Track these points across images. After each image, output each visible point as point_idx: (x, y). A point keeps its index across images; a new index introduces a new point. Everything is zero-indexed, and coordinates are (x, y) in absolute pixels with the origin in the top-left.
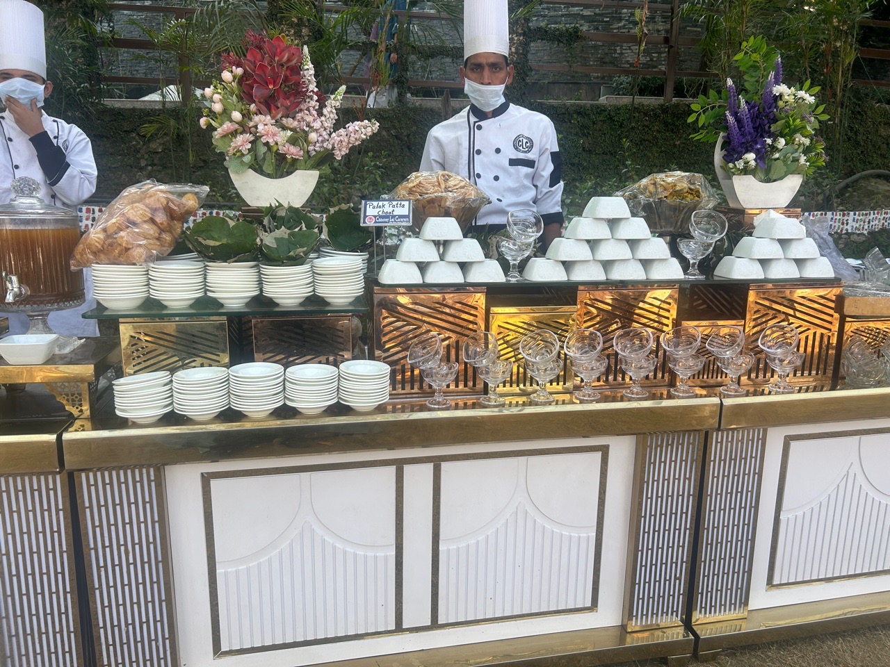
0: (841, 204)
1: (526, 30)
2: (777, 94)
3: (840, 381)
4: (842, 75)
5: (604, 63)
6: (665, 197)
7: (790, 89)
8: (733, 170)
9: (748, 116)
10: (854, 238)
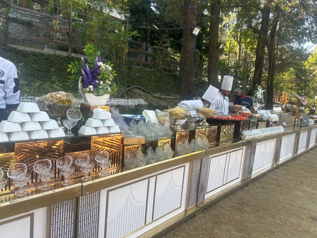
0: (127, 96)
1: (7, 17)
2: (99, 65)
3: (124, 167)
4: (125, 56)
5: (46, 36)
6: (56, 102)
7: (103, 64)
8: (85, 91)
9: (90, 72)
10: (131, 107)
